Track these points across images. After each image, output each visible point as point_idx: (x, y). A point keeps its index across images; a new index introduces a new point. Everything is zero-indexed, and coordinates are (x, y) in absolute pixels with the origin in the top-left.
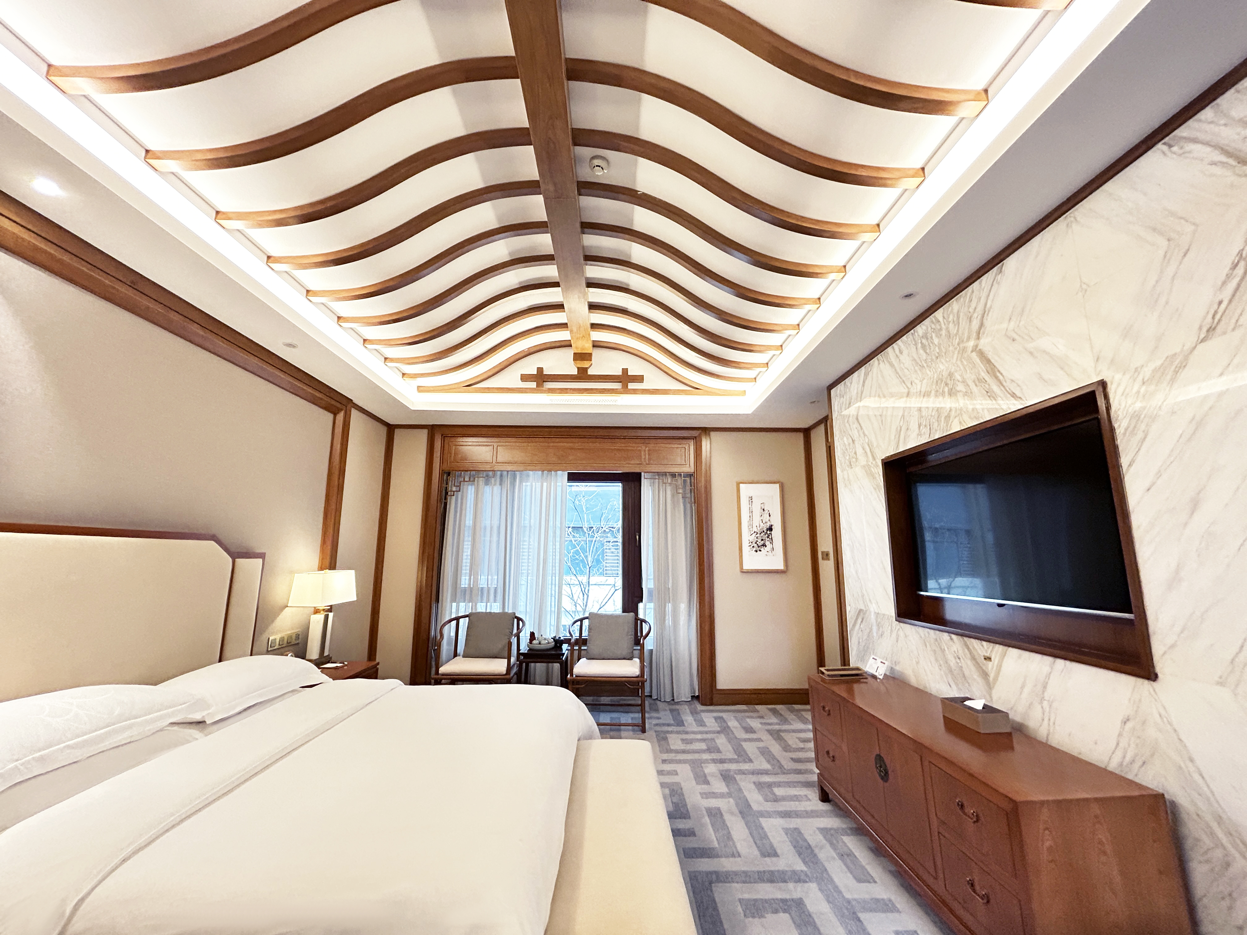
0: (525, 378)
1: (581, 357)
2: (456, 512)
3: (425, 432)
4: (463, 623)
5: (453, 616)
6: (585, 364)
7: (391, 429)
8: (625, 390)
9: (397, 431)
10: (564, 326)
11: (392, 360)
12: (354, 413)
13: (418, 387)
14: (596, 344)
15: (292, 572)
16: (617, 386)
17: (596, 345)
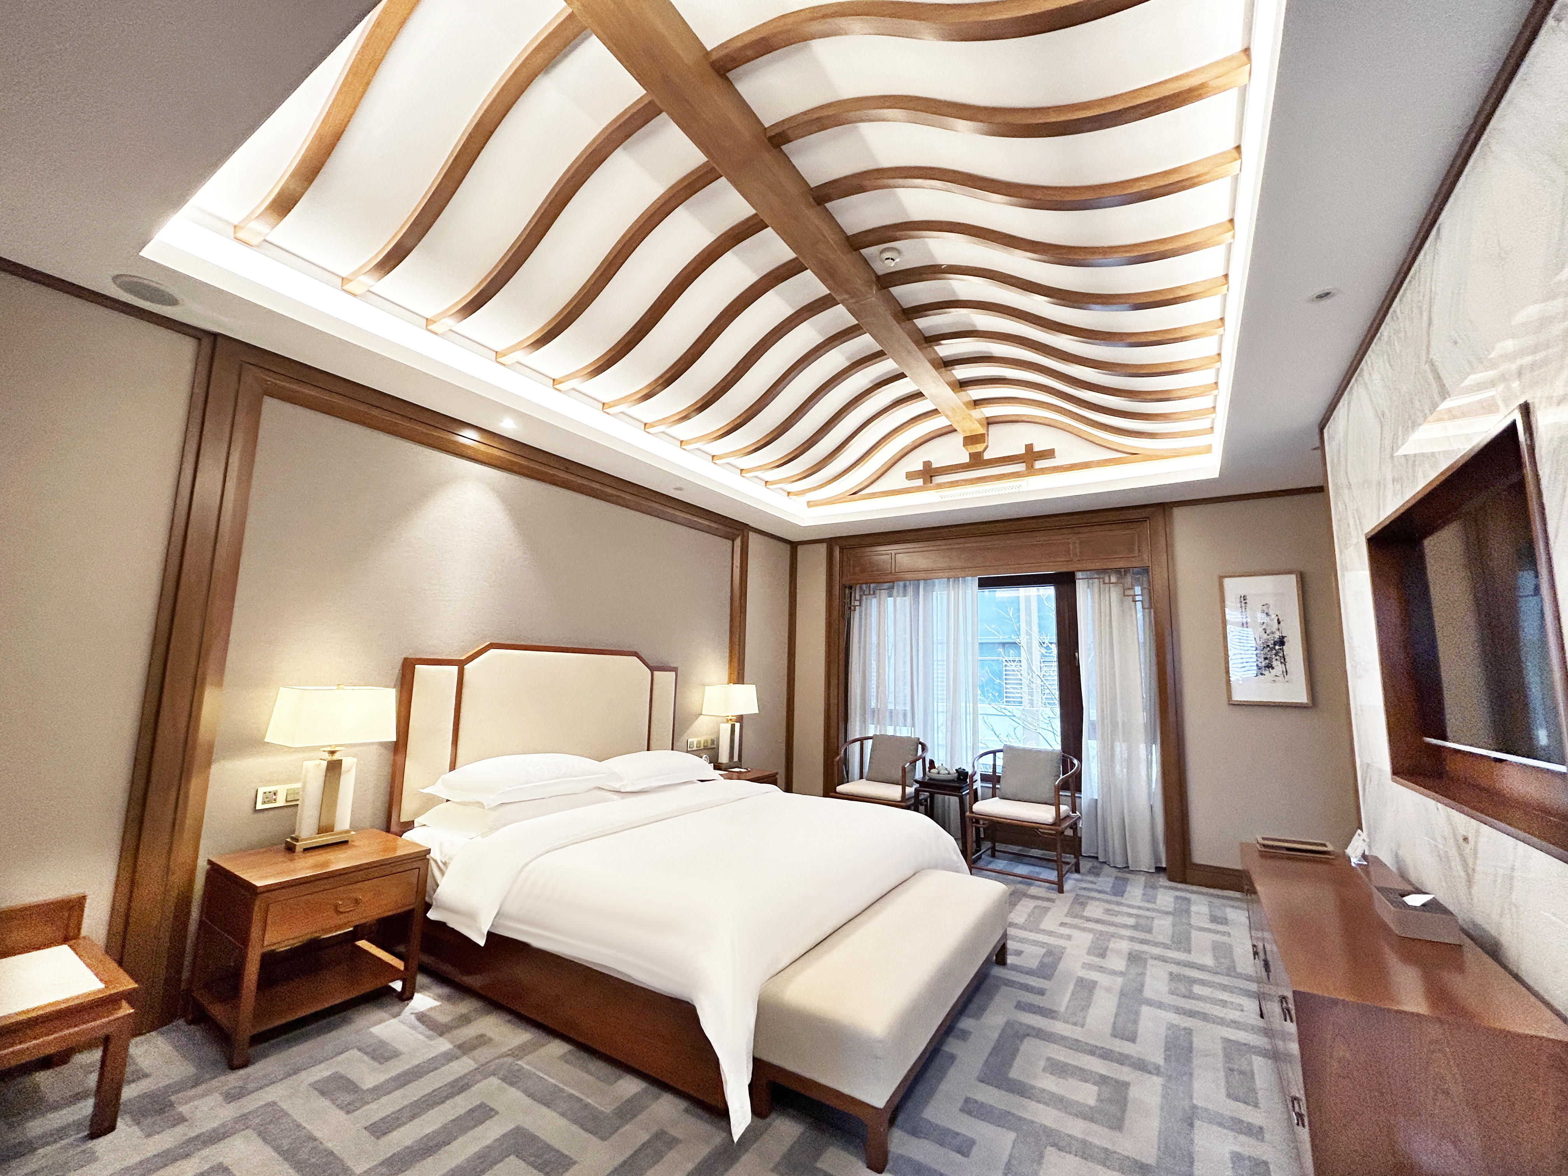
0: (910, 476)
1: (971, 440)
2: (860, 626)
3: (825, 545)
4: (869, 744)
5: (857, 737)
6: (979, 448)
7: (794, 546)
8: (1031, 471)
9: (800, 548)
10: (935, 412)
11: (774, 483)
12: (752, 536)
13: (808, 502)
14: (991, 420)
15: (704, 685)
16: (1020, 467)
17: (990, 422)
